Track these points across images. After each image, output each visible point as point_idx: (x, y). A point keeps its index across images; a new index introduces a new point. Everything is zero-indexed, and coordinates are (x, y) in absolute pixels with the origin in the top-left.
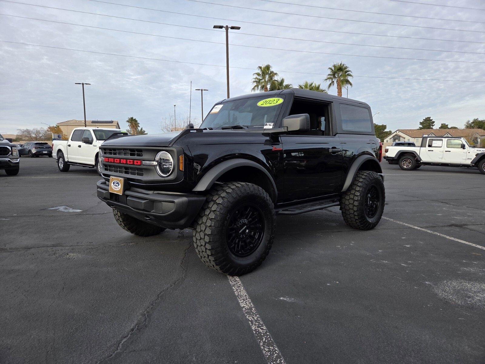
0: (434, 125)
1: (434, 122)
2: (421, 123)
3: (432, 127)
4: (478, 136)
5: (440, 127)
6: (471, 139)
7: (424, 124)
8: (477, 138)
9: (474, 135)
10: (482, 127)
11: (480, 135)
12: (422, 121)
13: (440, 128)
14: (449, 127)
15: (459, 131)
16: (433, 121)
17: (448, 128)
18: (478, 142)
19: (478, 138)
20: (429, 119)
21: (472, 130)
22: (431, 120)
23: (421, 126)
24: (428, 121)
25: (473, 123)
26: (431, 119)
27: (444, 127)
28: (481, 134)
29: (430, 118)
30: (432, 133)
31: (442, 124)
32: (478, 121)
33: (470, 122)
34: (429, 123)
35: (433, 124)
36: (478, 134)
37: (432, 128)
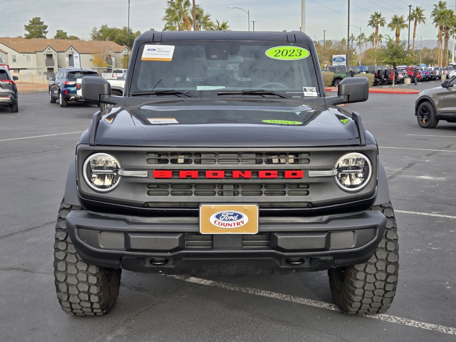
0: (47, 32)
1: (46, 27)
2: (27, 28)
3: (44, 35)
4: (112, 53)
5: (56, 35)
6: (103, 57)
7: (32, 28)
8: (110, 56)
9: (107, 51)
10: (113, 39)
11: (113, 52)
12: (28, 24)
13: (55, 37)
14: (68, 35)
15: (85, 43)
16: (44, 24)
17: (68, 38)
18: (112, 61)
19: (112, 56)
20: (39, 21)
21: (103, 43)
22: (42, 23)
23: (28, 33)
24: (37, 23)
25: (101, 31)
26: (41, 21)
27: (61, 35)
28: (115, 50)
29: (39, 18)
30: (49, 46)
31: (58, 31)
32: (107, 29)
33: (97, 30)
34: (40, 28)
35: (46, 30)
36: (111, 50)
37: (45, 37)
